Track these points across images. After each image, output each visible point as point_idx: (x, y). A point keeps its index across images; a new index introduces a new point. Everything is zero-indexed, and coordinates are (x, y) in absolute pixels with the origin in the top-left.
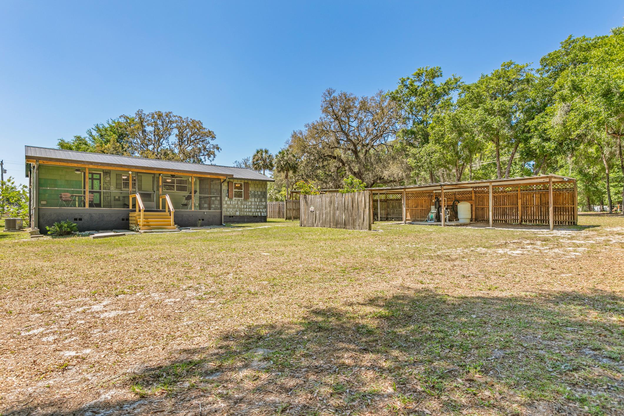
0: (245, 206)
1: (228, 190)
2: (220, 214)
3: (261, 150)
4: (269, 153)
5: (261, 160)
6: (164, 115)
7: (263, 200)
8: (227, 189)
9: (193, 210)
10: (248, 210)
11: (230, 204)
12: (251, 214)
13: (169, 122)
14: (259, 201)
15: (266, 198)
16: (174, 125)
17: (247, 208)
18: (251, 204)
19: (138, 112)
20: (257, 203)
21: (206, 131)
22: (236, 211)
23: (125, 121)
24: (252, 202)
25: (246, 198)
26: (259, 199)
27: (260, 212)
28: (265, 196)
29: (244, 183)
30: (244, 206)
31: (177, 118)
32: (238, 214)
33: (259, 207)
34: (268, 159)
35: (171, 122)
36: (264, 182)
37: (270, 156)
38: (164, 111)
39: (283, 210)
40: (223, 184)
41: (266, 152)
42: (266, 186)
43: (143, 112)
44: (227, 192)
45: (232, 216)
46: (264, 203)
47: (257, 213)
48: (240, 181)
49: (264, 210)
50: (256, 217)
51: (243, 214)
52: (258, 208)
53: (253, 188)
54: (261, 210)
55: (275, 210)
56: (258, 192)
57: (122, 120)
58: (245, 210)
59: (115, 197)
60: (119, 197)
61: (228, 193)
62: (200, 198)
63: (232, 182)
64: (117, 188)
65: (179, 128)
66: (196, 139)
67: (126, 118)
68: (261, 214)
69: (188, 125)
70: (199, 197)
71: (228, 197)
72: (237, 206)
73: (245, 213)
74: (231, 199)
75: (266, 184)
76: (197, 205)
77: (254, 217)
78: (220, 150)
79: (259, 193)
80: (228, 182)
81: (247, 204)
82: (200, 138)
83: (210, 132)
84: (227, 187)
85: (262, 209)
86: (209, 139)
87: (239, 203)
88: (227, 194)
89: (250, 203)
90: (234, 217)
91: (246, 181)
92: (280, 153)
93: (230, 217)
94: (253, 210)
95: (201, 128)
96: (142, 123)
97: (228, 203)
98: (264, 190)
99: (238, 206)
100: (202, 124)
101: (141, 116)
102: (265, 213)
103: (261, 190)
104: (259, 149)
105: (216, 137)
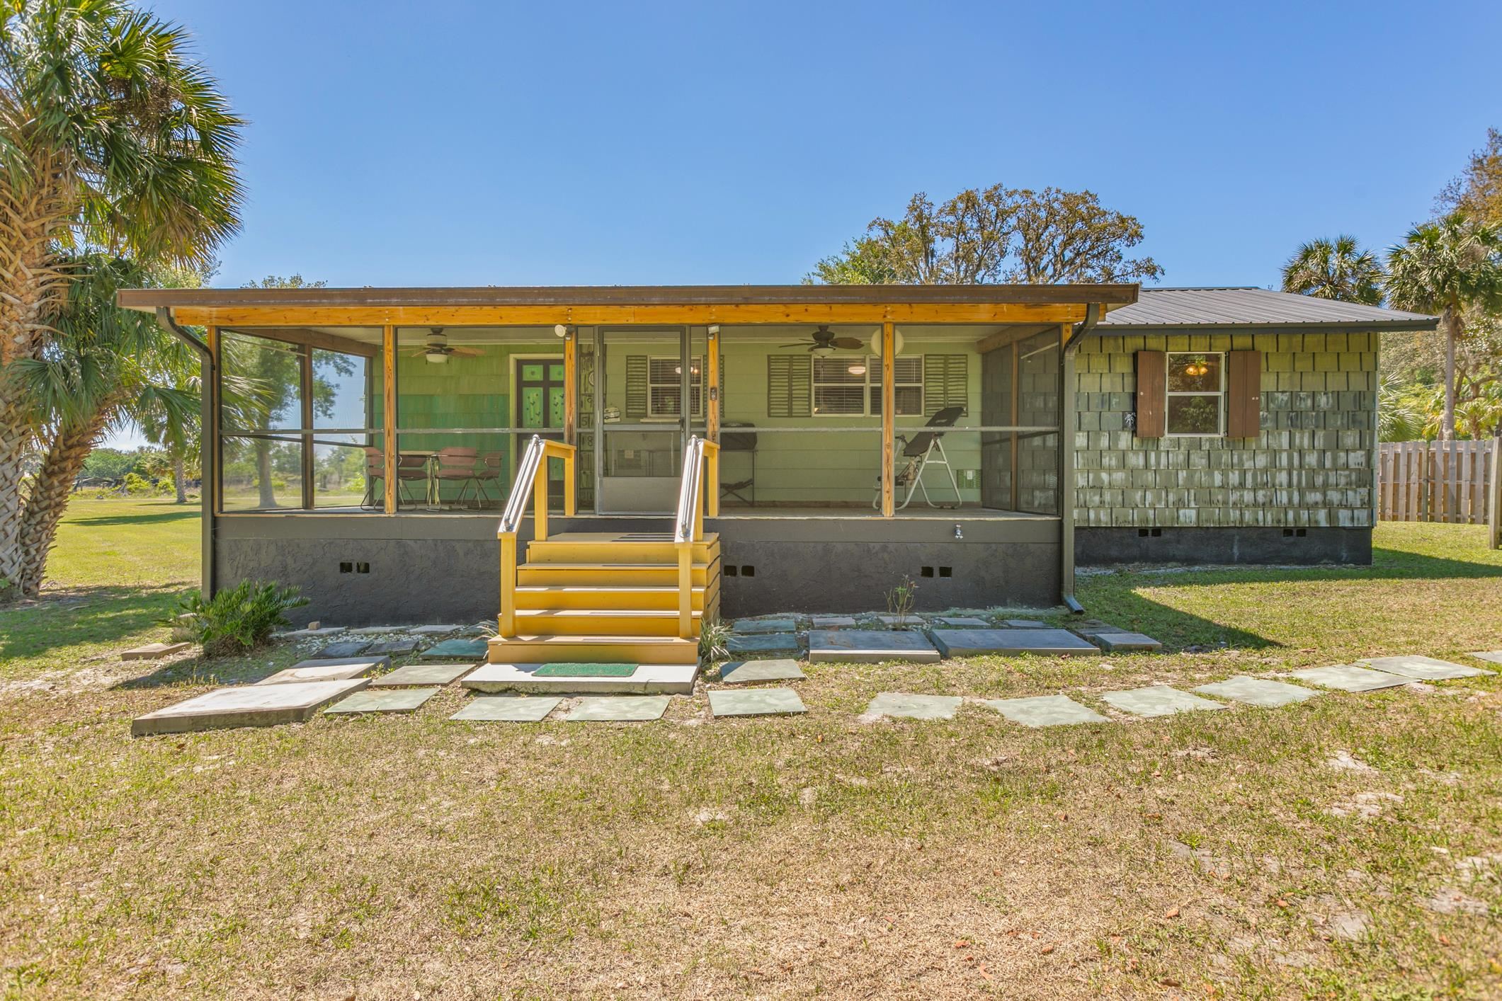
0: (1234, 478)
1: (1134, 396)
2: (1051, 537)
3: (1324, 247)
4: (1359, 250)
5: (1319, 282)
6: (981, 196)
7: (1350, 438)
8: (1129, 389)
9: (888, 512)
10: (1248, 497)
11: (1147, 466)
12: (1267, 519)
13: (997, 216)
14: (1320, 443)
15: (1370, 425)
16: (1013, 221)
17: (1242, 485)
18: (1273, 466)
19: (914, 201)
20: (1312, 459)
21: (1110, 219)
22: (1180, 504)
23: (882, 234)
24: (1274, 453)
25: (1242, 433)
26: (1320, 434)
27: (1326, 504)
28: (1362, 416)
29: (1230, 352)
30: (1224, 474)
31: (1017, 197)
32: (1188, 516)
33: (1319, 480)
34: (1354, 274)
35: (1002, 215)
36: (1358, 340)
37: (1361, 261)
38: (981, 187)
39: (1452, 483)
40: (1070, 356)
41: (1346, 248)
42: (1368, 359)
43: (927, 200)
44: (1127, 405)
45: (1157, 532)
46: (1357, 458)
47: (1304, 515)
48: (1204, 341)
49: (1354, 497)
50: (1302, 532)
51: (1215, 517)
52: (1312, 487)
53: (1284, 377)
54: (1334, 496)
55: (1403, 480)
56: (1314, 395)
57: (877, 234)
58: (1234, 497)
59: (621, 452)
60: (637, 453)
61: (1135, 410)
62: (987, 441)
63: (1159, 354)
64: (628, 416)
65: (1025, 228)
66: (1078, 254)
67: (886, 226)
68: (1330, 517)
69: (1052, 213)
70: (978, 436)
71: (1134, 433)
72: (1182, 475)
73: (1234, 515)
74: (1152, 440)
75: (1372, 349)
76: (970, 475)
77: (1288, 532)
78: (1158, 274)
79: (1322, 400)
80: (1135, 356)
81: (1248, 464)
82: (1092, 248)
83: (1123, 220)
84: (1129, 380)
85: (1344, 493)
86: (1119, 245)
87: (1199, 461)
88: (1129, 418)
89: (1262, 461)
90: (1166, 536)
91: (1242, 341)
92: (1414, 238)
93: (1143, 532)
94: (1283, 497)
95: (1094, 213)
96: (923, 233)
97: (1137, 460)
98: (1358, 383)
99: (1190, 478)
100: (1094, 197)
101: (922, 212)
102: (1362, 515)
103: (1337, 382)
104: (1310, 241)
105: (1144, 232)
